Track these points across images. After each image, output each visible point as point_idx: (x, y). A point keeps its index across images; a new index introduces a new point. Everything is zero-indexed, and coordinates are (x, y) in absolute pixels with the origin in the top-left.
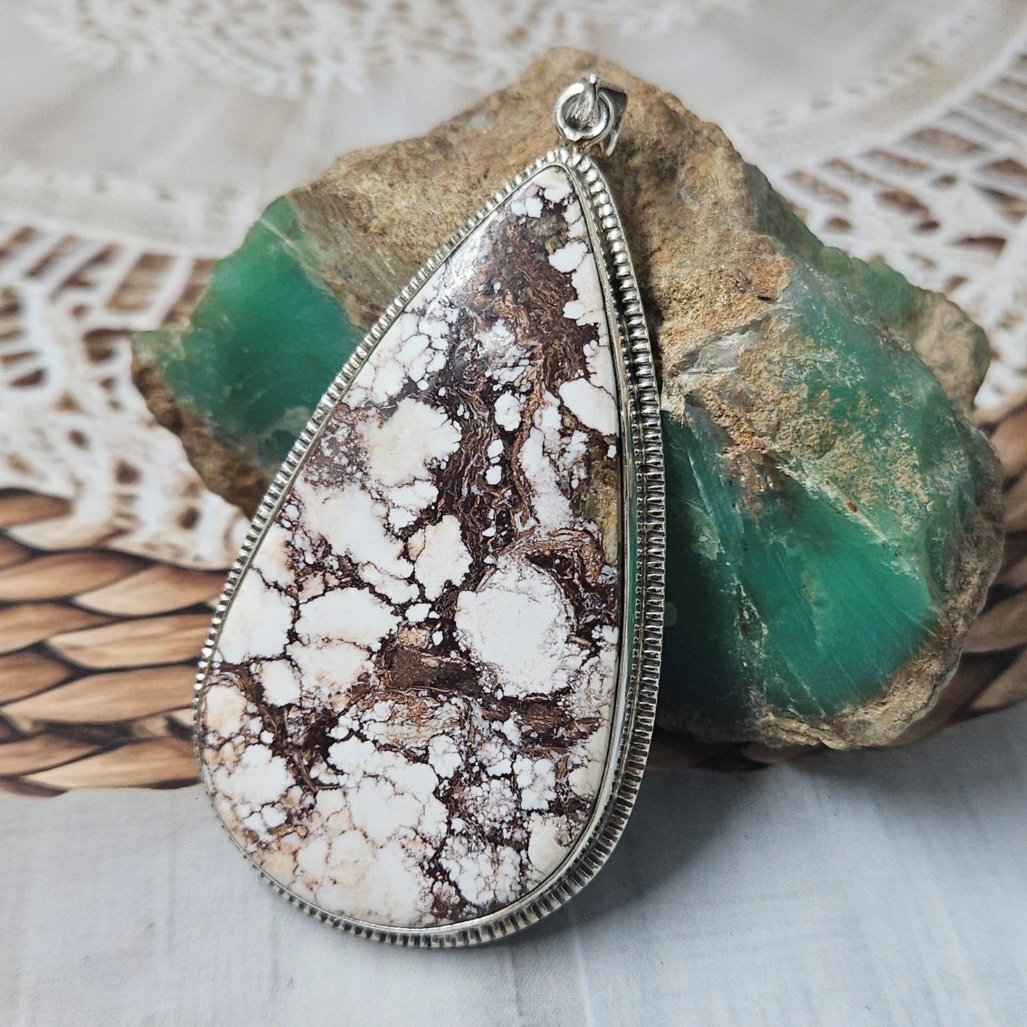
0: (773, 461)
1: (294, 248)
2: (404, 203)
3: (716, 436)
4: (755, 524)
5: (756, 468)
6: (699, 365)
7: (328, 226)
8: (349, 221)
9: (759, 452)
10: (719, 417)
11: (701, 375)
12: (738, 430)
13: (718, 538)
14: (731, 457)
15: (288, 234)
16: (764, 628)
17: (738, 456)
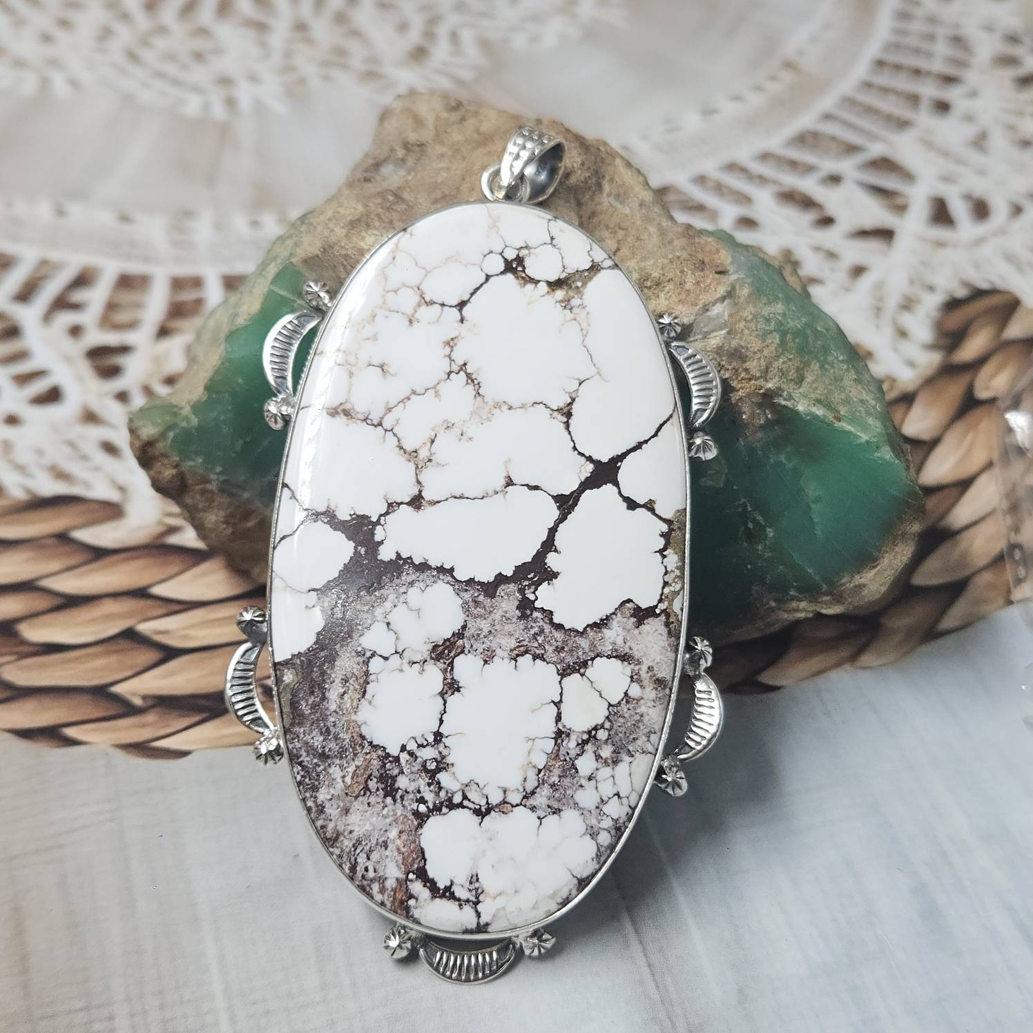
0: (770, 397)
4: (757, 450)
6: (695, 334)
9: (758, 393)
10: (719, 371)
11: (698, 342)
12: (737, 378)
13: (726, 468)
14: (733, 401)
15: (299, 295)
16: (769, 532)
17: (739, 399)
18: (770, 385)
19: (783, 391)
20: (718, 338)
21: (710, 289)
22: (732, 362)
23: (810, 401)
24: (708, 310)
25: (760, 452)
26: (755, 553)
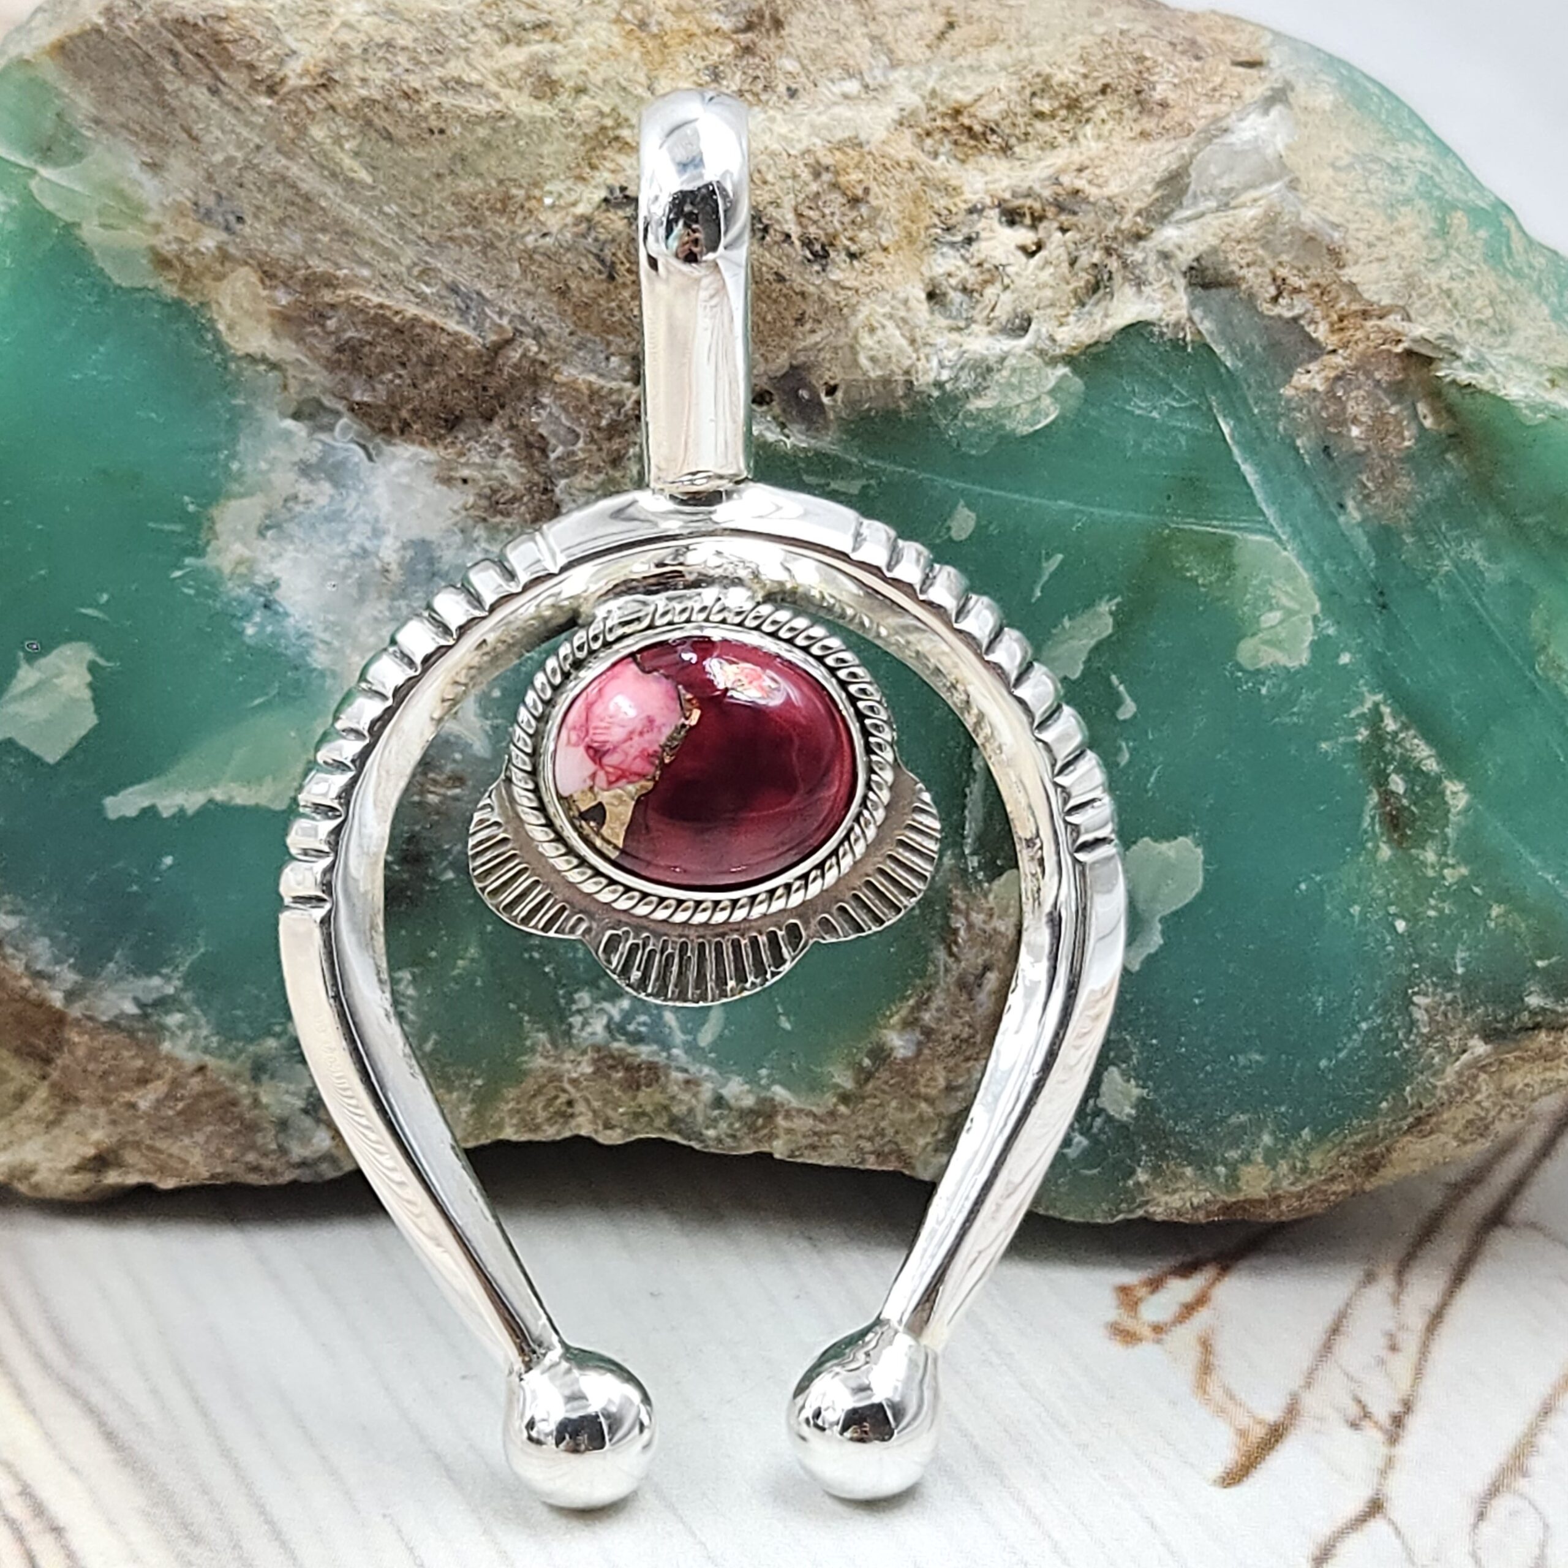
0: (1429, 361)
1: (64, 183)
2: (360, 7)
3: (1273, 346)
4: (1399, 535)
5: (1386, 391)
6: (1195, 196)
7: (164, 105)
8: (224, 75)
9: (1389, 351)
10: (1275, 300)
11: (1209, 218)
12: (1326, 317)
13: (1315, 598)
14: (1319, 385)
15: (46, 152)
16: (1454, 793)
17: (1338, 378)
18: (1419, 330)
19: (1461, 345)
20: (1263, 202)
21: (1223, 95)
22: (1308, 268)
23: (1541, 374)
24: (1226, 131)
25: (1409, 540)
26: (1416, 877)
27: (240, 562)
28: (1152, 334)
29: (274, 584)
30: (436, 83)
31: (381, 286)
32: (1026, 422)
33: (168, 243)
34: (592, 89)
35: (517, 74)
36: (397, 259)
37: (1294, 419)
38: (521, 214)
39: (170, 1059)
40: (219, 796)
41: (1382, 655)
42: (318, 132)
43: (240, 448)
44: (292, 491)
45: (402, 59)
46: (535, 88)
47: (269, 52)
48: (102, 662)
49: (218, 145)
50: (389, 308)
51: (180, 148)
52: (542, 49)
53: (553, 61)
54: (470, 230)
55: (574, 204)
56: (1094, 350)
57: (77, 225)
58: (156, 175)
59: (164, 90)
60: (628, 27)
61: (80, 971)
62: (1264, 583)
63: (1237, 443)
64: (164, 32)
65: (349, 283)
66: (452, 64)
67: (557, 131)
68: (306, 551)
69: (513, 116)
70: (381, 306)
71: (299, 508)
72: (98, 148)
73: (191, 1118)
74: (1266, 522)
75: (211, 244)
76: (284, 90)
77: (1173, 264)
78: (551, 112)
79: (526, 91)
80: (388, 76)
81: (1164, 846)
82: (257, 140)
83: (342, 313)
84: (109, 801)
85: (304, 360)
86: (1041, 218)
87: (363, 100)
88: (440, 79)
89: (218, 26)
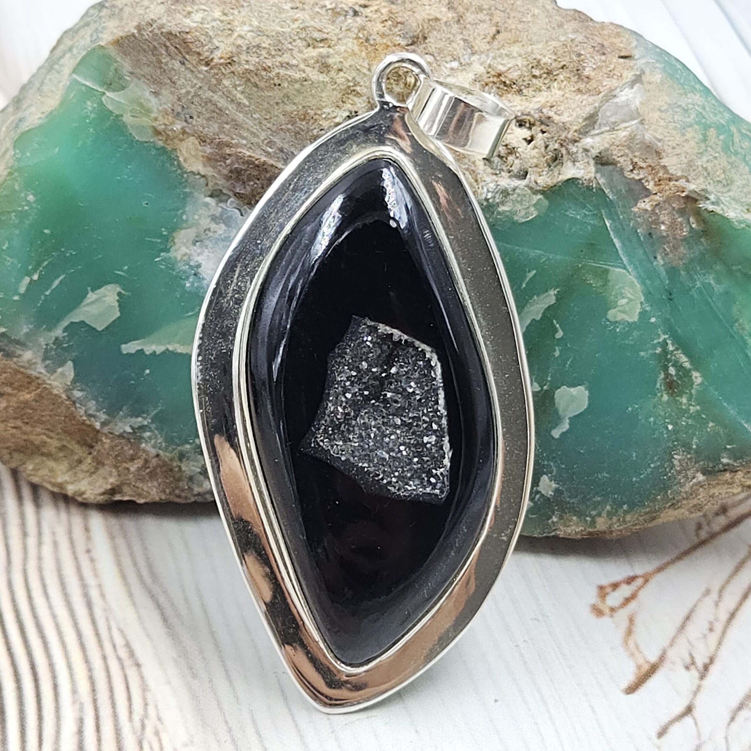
0: (696, 200)
1: (117, 99)
2: (246, 28)
3: (630, 191)
4: (679, 270)
5: (677, 212)
6: (600, 125)
7: (161, 68)
8: (187, 57)
9: (679, 195)
10: (632, 171)
11: (605, 135)
12: (653, 179)
13: (641, 295)
14: (649, 208)
15: (109, 86)
16: (696, 377)
17: (657, 205)
18: (692, 186)
19: (710, 193)
20: (629, 129)
21: (614, 74)
22: (647, 159)
23: (743, 206)
24: (615, 96)
25: (683, 273)
26: (678, 408)
27: (185, 255)
28: (578, 183)
29: (199, 266)
30: (278, 64)
31: (250, 148)
32: (523, 217)
33: (160, 125)
34: (345, 70)
35: (312, 61)
36: (258, 136)
37: (637, 221)
38: (312, 121)
39: (144, 451)
40: (171, 348)
41: (669, 320)
42: (226, 82)
43: (187, 209)
44: (208, 227)
45: (264, 52)
46: (320, 68)
47: (207, 47)
48: (123, 292)
49: (183, 86)
50: (253, 157)
51: (167, 86)
52: (324, 51)
53: (328, 57)
54: (289, 126)
55: (335, 118)
56: (554, 189)
57: (122, 116)
58: (156, 97)
59: (161, 62)
60: (361, 41)
61: (108, 415)
62: (620, 288)
63: (612, 230)
64: (162, 38)
65: (237, 146)
66: (285, 55)
67: (329, 87)
68: (213, 253)
69: (310, 80)
70: (250, 156)
71: (211, 234)
72: (132, 85)
73: (152, 475)
74: (622, 263)
75: (179, 127)
76: (212, 64)
77: (589, 154)
78: (327, 79)
79: (317, 69)
80: (257, 60)
81: (572, 390)
82: (200, 84)
83: (233, 158)
84: (123, 346)
85: (215, 175)
86: (534, 125)
87: (246, 70)
88: (280, 62)
89: (185, 36)
